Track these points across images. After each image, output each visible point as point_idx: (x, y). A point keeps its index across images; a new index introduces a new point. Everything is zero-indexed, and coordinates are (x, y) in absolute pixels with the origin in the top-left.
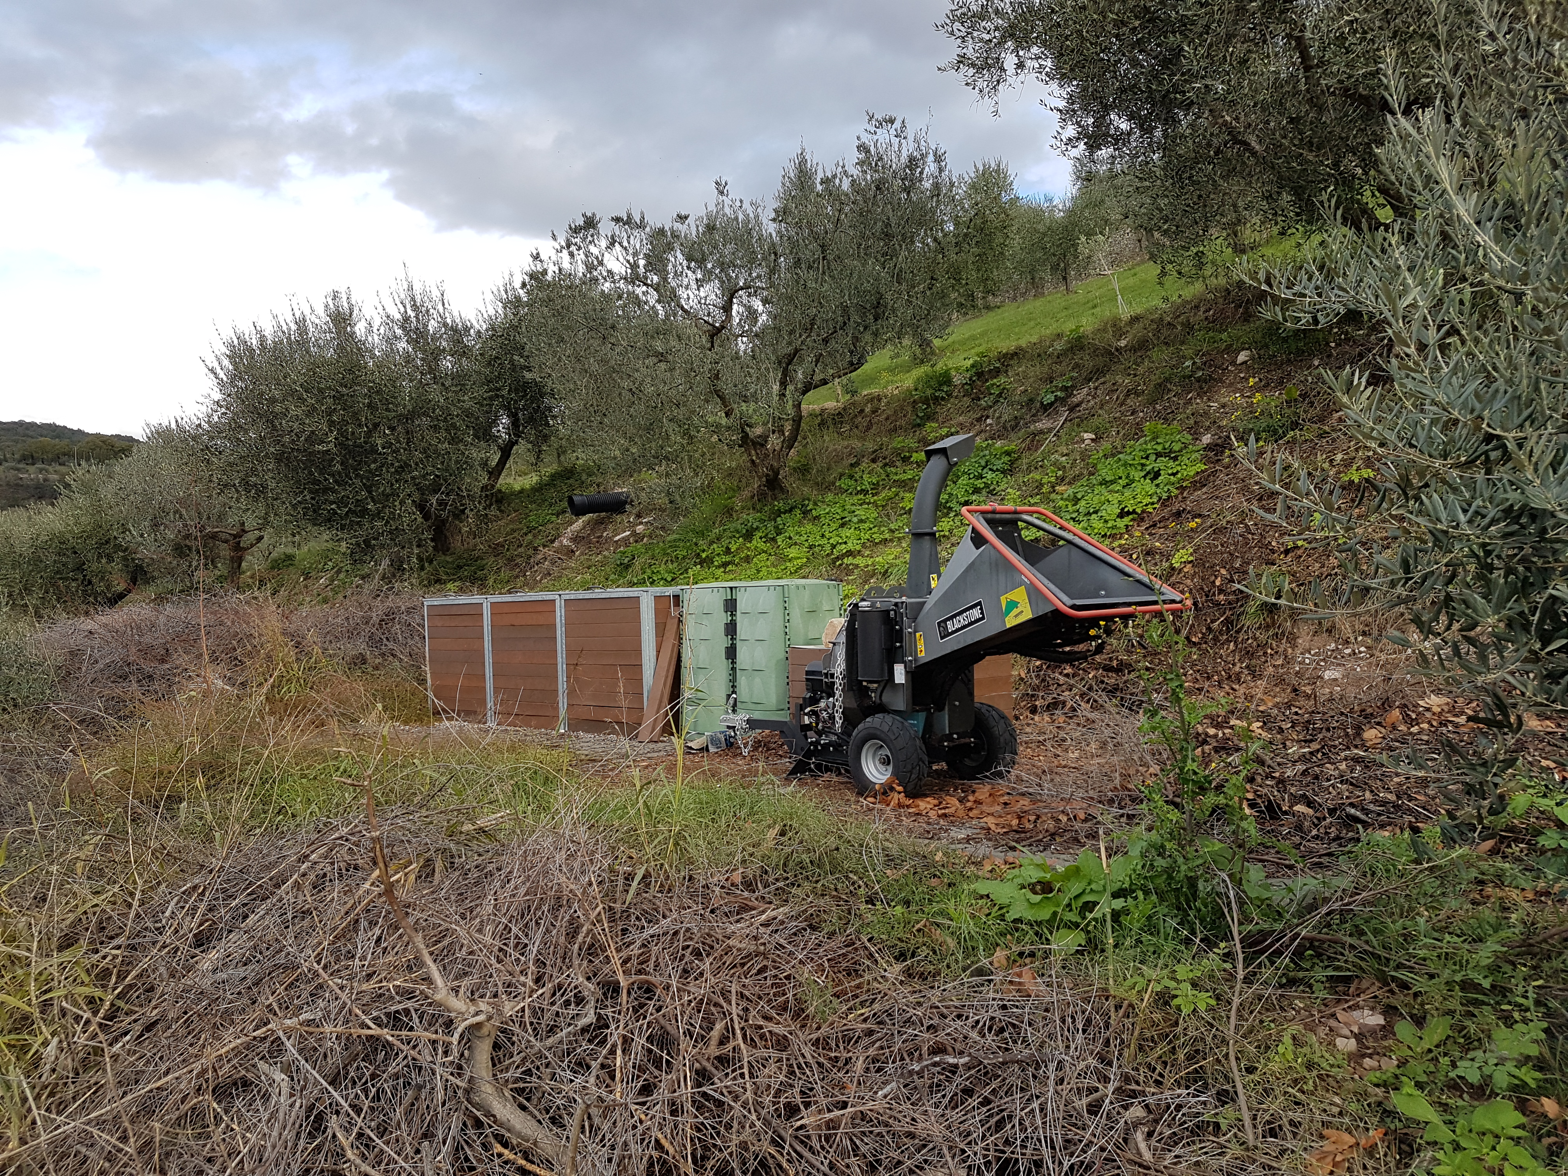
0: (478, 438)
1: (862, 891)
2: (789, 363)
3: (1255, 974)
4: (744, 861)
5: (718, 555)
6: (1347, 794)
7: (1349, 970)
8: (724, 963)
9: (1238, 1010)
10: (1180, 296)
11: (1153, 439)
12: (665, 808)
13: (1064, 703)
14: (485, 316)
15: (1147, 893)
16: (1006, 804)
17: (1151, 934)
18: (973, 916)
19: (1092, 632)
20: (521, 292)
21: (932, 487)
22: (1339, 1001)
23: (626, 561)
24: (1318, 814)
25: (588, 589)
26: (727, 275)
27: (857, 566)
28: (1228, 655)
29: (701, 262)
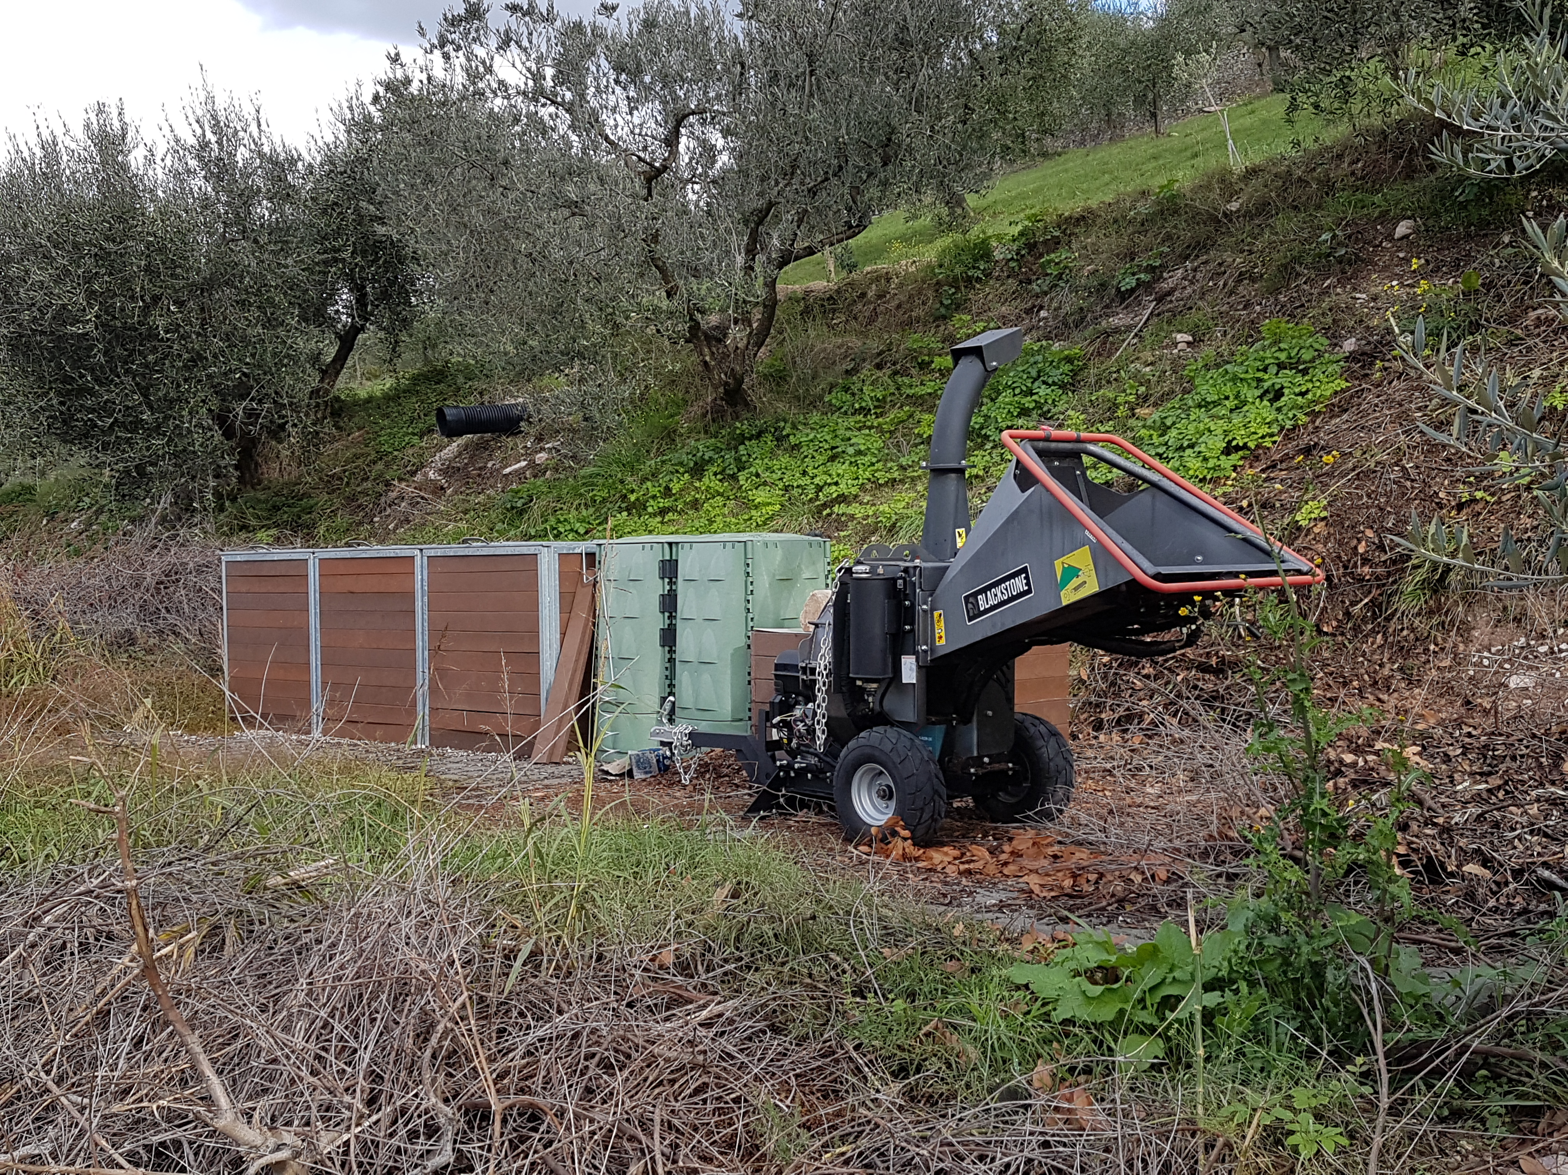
0: (306, 320)
1: (847, 978)
2: (760, 222)
3: (1404, 1102)
4: (679, 934)
5: (654, 497)
6: (1538, 849)
7: (1538, 1098)
8: (645, 1080)
9: (1381, 1154)
10: (1316, 140)
11: (1275, 343)
12: (564, 858)
13: (1141, 716)
14: (320, 143)
15: (1253, 984)
16: (1055, 857)
17: (1259, 1043)
18: (1005, 1016)
19: (1183, 611)
20: (372, 109)
21: (961, 402)
22: (1523, 1143)
23: (519, 504)
24: (1497, 878)
25: (464, 542)
26: (673, 92)
27: (852, 517)
28: (1373, 652)
29: (636, 74)
